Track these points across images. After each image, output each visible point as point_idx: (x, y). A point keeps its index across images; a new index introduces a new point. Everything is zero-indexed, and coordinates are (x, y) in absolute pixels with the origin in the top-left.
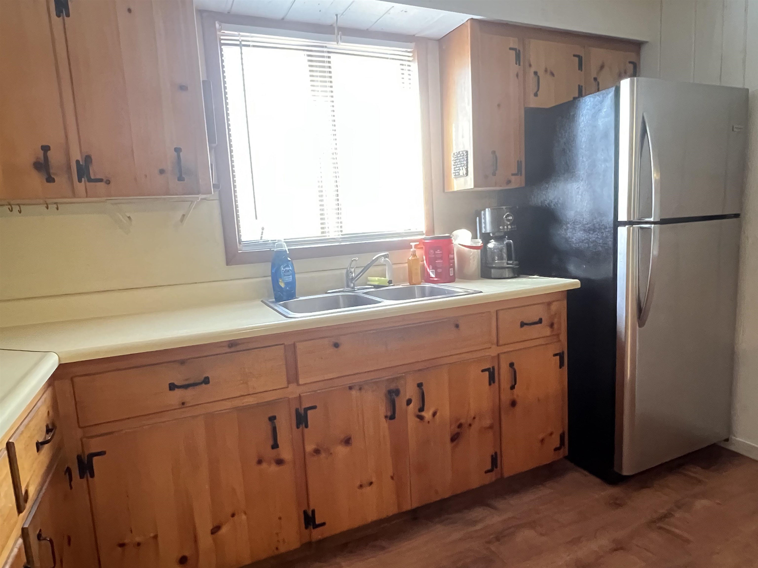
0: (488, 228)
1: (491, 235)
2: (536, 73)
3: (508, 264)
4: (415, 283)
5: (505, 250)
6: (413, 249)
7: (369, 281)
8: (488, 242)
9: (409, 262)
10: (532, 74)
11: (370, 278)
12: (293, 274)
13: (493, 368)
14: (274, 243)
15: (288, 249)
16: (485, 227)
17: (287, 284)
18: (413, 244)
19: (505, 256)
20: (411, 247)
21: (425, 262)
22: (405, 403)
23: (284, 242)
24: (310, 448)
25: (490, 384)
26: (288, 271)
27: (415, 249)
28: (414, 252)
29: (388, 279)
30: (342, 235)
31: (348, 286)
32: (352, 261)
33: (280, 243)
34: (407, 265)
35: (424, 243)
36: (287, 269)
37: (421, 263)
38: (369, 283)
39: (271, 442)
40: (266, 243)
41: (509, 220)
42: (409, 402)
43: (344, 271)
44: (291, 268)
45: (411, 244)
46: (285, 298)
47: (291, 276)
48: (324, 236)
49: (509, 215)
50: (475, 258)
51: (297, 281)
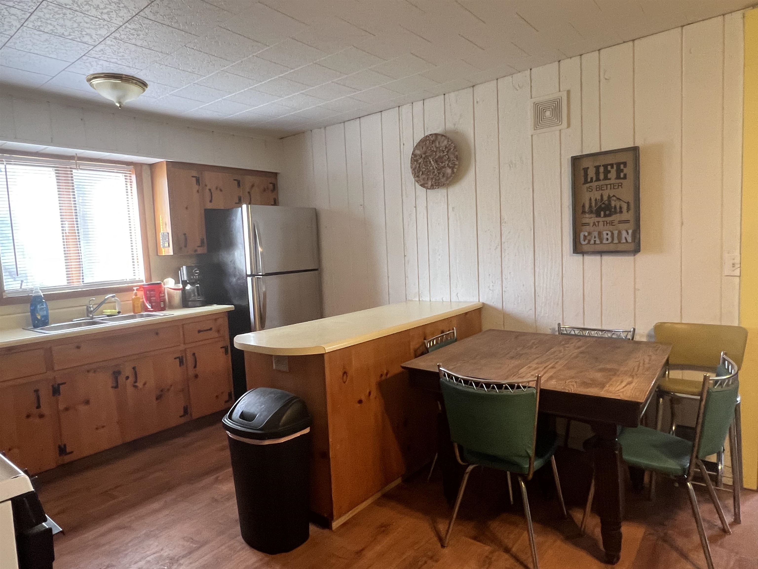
0: (185, 278)
1: (188, 281)
2: (210, 190)
3: (198, 298)
4: (136, 312)
5: (196, 291)
6: (135, 291)
7: (104, 312)
8: (186, 286)
9: (133, 300)
10: (208, 190)
11: (104, 311)
12: (47, 311)
13: (182, 357)
14: (32, 291)
15: (43, 295)
16: (184, 277)
17: (42, 317)
18: (135, 288)
19: (196, 294)
20: (134, 290)
21: (144, 299)
22: (124, 379)
23: (40, 290)
24: (61, 407)
25: (180, 366)
26: (43, 308)
27: (137, 292)
28: (136, 293)
29: (117, 311)
30: (83, 284)
31: (88, 316)
32: (91, 300)
33: (36, 291)
34: (131, 302)
35: (143, 288)
36: (42, 307)
37: (141, 300)
38: (104, 314)
39: (36, 405)
40: (24, 291)
41: (196, 273)
42: (127, 378)
43: (85, 307)
44: (45, 306)
45: (134, 288)
46: (41, 326)
47: (45, 311)
48: (70, 285)
49: (197, 270)
50: (177, 296)
51: (49, 315)
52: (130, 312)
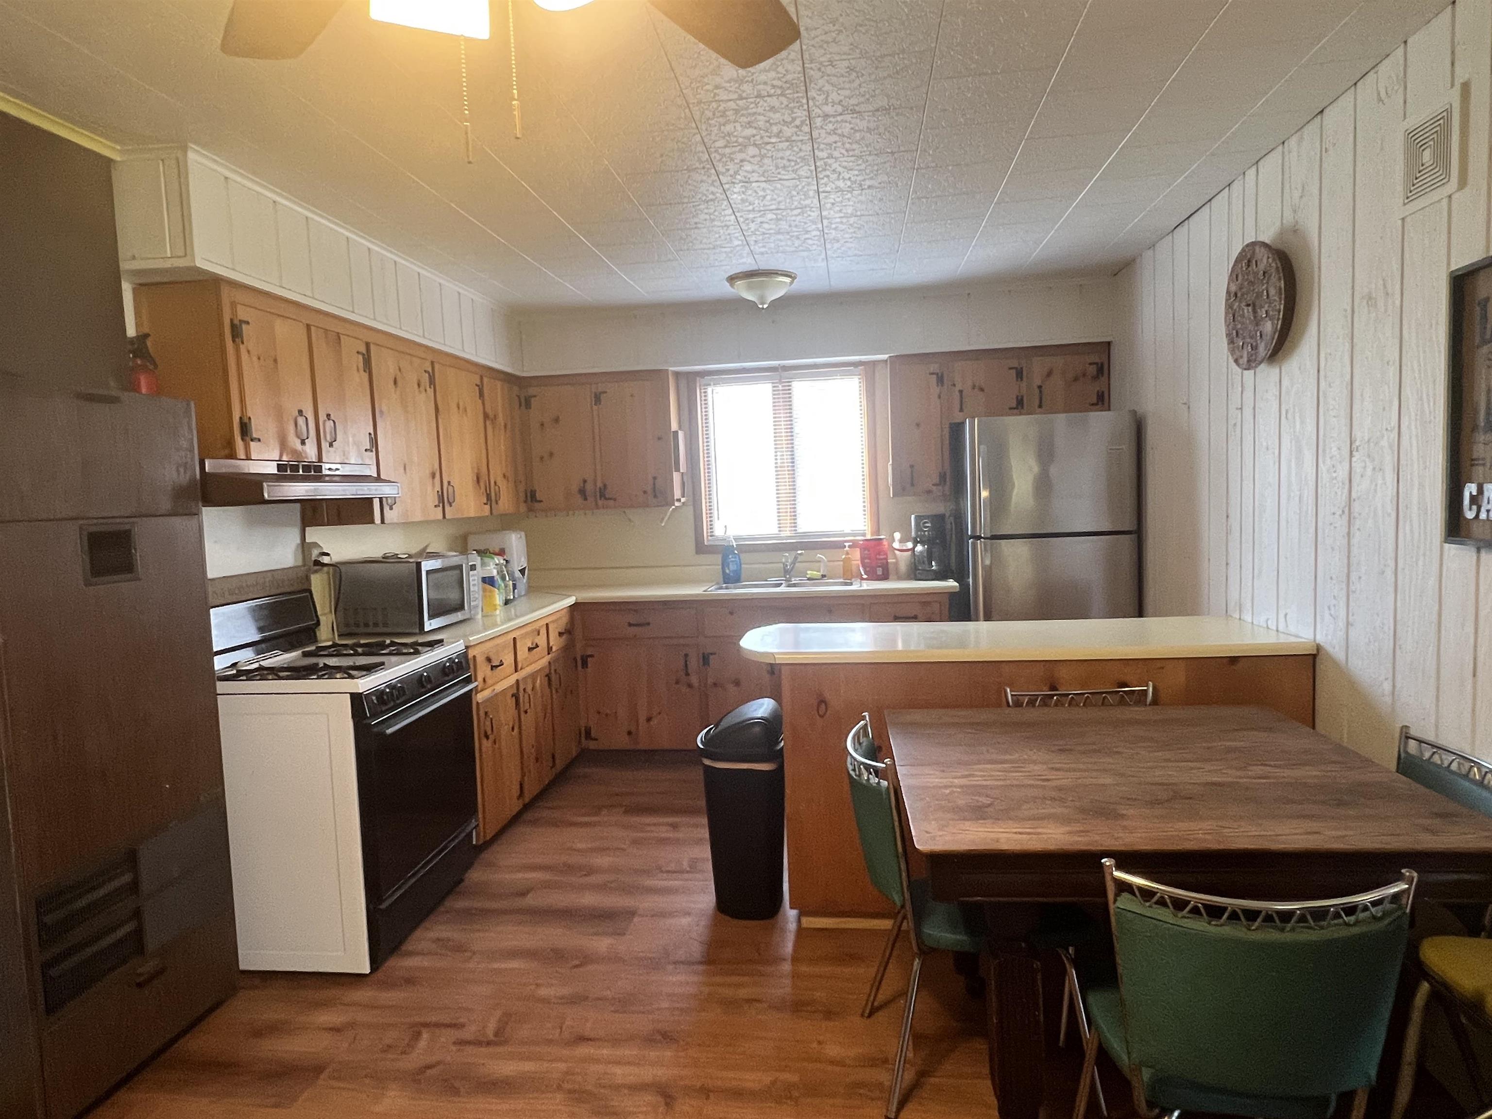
0: (914, 534)
1: (918, 539)
2: (961, 392)
4: (846, 578)
5: (926, 554)
6: (847, 548)
7: (804, 573)
8: (916, 546)
9: (843, 561)
10: (956, 393)
11: (808, 572)
12: (740, 565)
16: (912, 532)
17: (735, 571)
18: (847, 544)
19: (927, 559)
20: (845, 547)
21: (858, 561)
23: (733, 538)
24: (710, 680)
26: (736, 561)
27: (849, 549)
28: (848, 552)
29: (822, 573)
30: (795, 533)
31: (785, 577)
32: (790, 556)
33: (729, 539)
34: (841, 563)
35: (863, 544)
36: (734, 560)
37: (854, 562)
38: (804, 575)
39: (684, 672)
41: (926, 527)
43: (782, 565)
45: (845, 544)
47: (738, 565)
48: (780, 534)
49: (926, 523)
50: (903, 559)
51: (743, 571)
52: (840, 578)
